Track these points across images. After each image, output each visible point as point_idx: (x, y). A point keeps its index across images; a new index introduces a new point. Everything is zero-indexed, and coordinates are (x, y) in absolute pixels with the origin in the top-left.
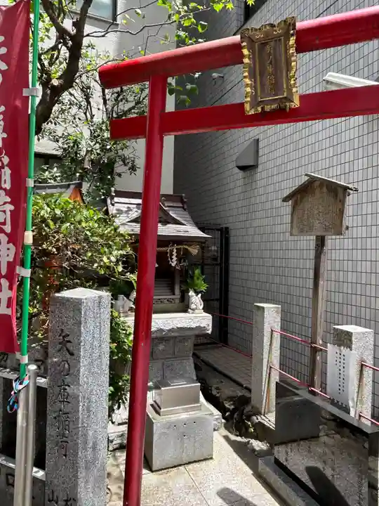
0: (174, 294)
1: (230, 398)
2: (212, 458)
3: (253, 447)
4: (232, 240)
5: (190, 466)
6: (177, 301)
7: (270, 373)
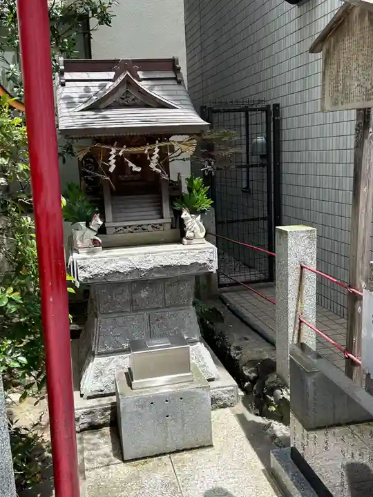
0: (162, 218)
1: (252, 363)
2: (211, 446)
3: (274, 431)
4: (285, 124)
5: (177, 456)
6: (168, 226)
7: (300, 330)
